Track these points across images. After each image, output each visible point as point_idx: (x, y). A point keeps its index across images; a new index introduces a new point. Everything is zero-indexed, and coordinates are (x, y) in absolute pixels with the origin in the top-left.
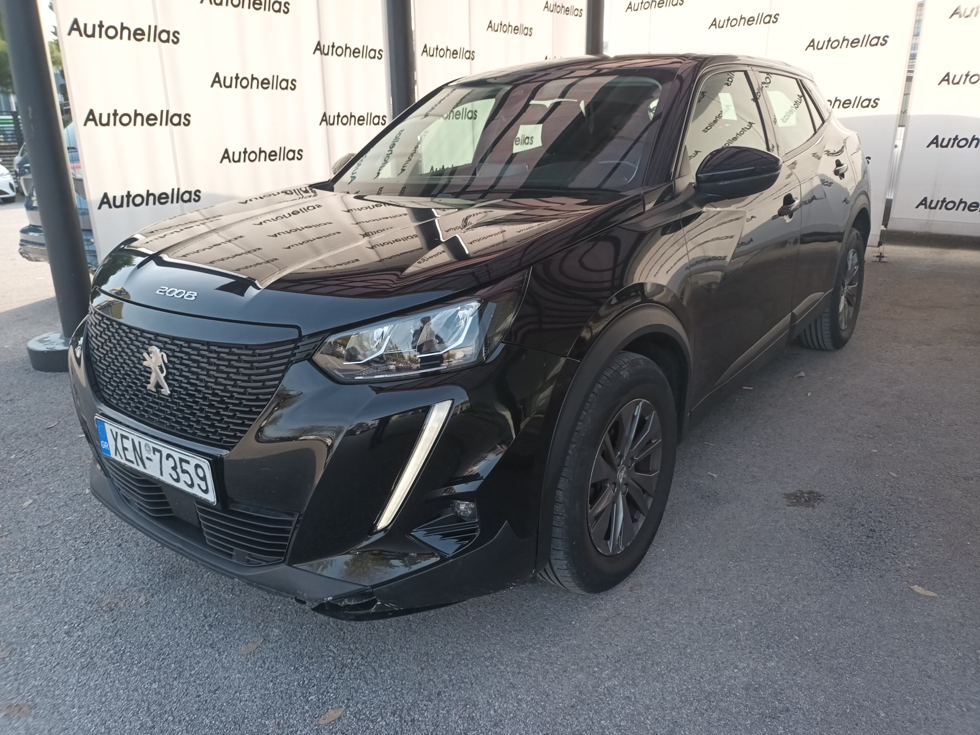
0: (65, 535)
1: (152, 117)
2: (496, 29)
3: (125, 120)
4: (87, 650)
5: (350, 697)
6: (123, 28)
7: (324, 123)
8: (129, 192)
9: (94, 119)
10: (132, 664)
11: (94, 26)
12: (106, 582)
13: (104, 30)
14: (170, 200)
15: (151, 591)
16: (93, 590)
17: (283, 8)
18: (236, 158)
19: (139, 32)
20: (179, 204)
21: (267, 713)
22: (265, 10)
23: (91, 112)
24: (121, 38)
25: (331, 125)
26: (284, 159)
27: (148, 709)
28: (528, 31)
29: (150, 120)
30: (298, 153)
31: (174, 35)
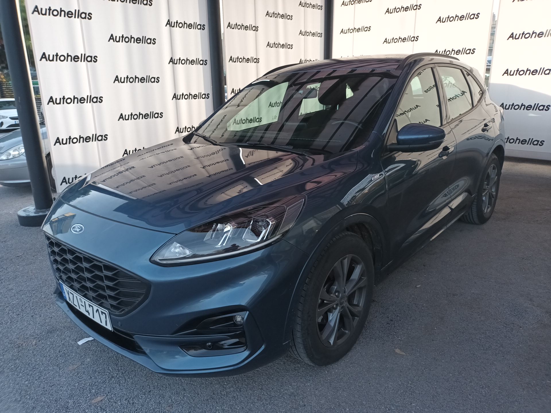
0: (10, 310)
1: (83, 99)
2: (271, 46)
3: (69, 101)
6: (68, 56)
8: (70, 137)
9: (53, 101)
12: (21, 334)
13: (58, 57)
14: (91, 140)
15: (39, 339)
16: (14, 337)
17: (152, 41)
18: (127, 118)
19: (76, 57)
21: (71, 396)
22: (142, 43)
23: (51, 98)
24: (67, 61)
25: (178, 99)
26: (152, 118)
29: (82, 100)
30: (160, 114)
31: (94, 58)
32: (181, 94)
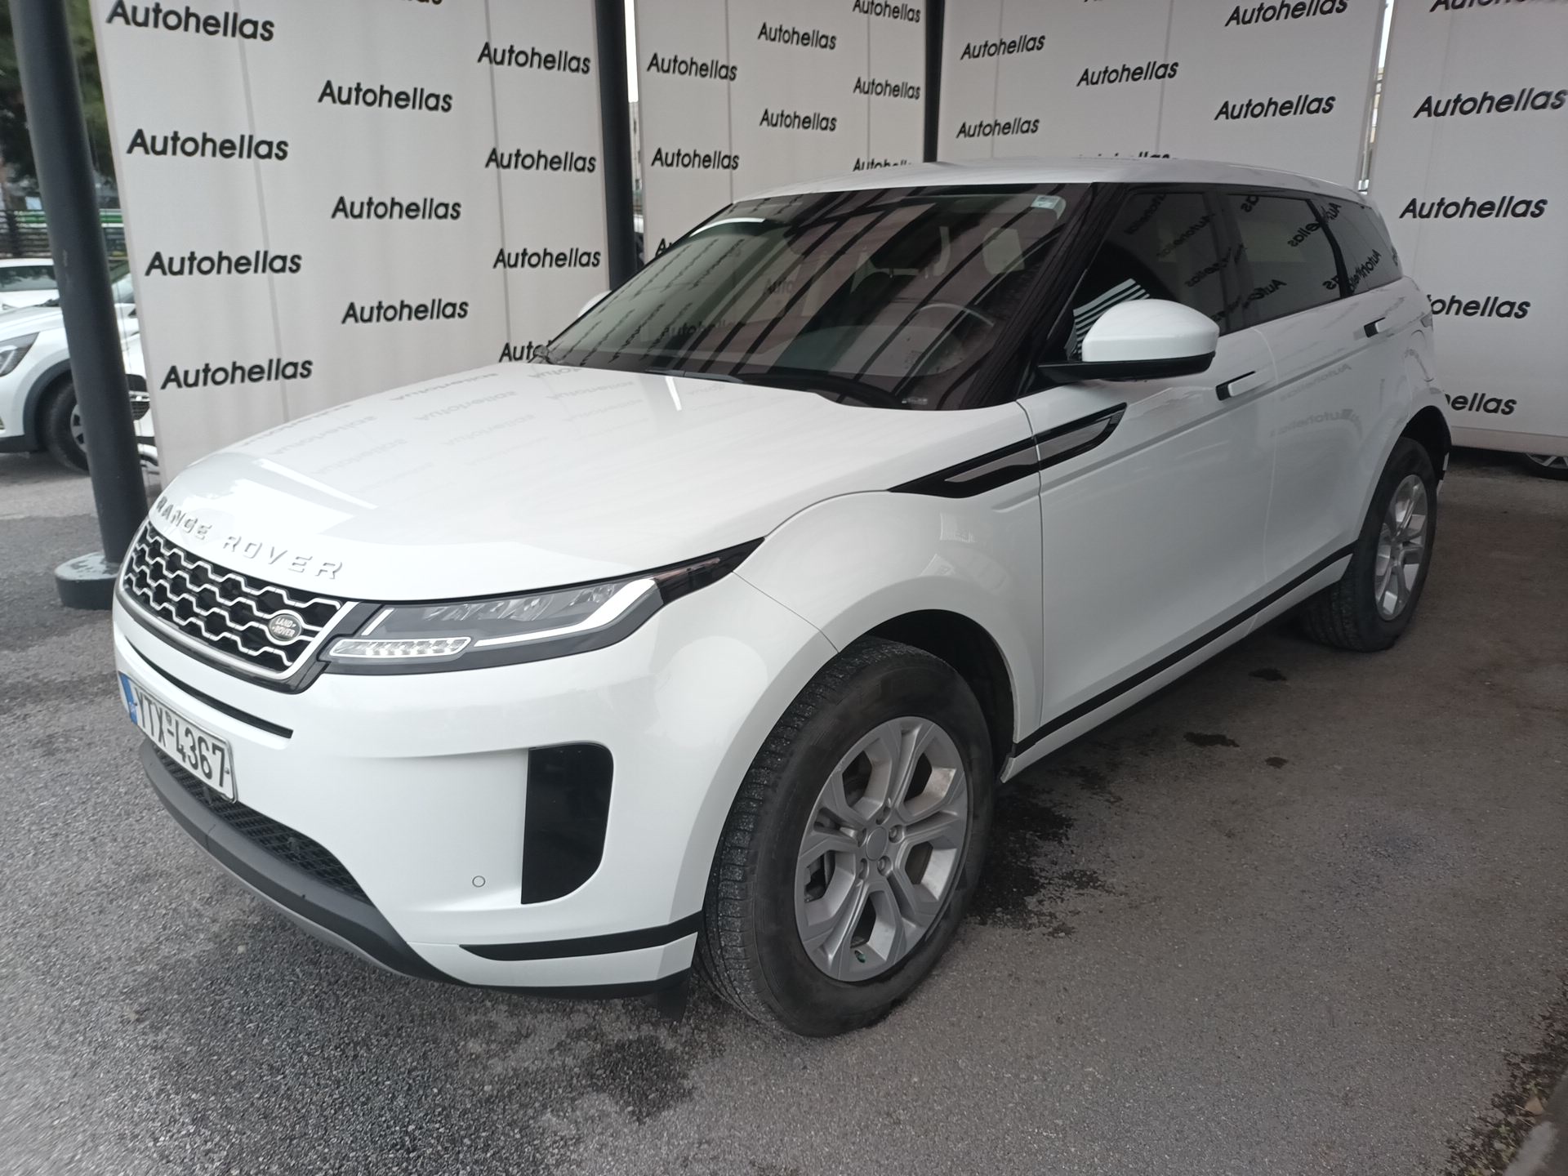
0: (33, 824)
1: (243, 261)
2: (774, 122)
3: (206, 266)
4: (12, 960)
5: (295, 1027)
6: (206, 140)
7: (500, 265)
8: (207, 365)
9: (161, 266)
10: (60, 977)
11: (166, 139)
12: (62, 883)
13: (179, 144)
14: (266, 375)
15: (111, 896)
16: (44, 891)
17: (441, 103)
18: (366, 316)
19: (227, 145)
20: (278, 381)
22: (414, 107)
23: (158, 256)
24: (203, 154)
25: (511, 266)
26: (438, 317)
27: (59, 1028)
28: (826, 125)
29: (241, 265)
30: (461, 308)
31: (279, 146)
32: (521, 251)
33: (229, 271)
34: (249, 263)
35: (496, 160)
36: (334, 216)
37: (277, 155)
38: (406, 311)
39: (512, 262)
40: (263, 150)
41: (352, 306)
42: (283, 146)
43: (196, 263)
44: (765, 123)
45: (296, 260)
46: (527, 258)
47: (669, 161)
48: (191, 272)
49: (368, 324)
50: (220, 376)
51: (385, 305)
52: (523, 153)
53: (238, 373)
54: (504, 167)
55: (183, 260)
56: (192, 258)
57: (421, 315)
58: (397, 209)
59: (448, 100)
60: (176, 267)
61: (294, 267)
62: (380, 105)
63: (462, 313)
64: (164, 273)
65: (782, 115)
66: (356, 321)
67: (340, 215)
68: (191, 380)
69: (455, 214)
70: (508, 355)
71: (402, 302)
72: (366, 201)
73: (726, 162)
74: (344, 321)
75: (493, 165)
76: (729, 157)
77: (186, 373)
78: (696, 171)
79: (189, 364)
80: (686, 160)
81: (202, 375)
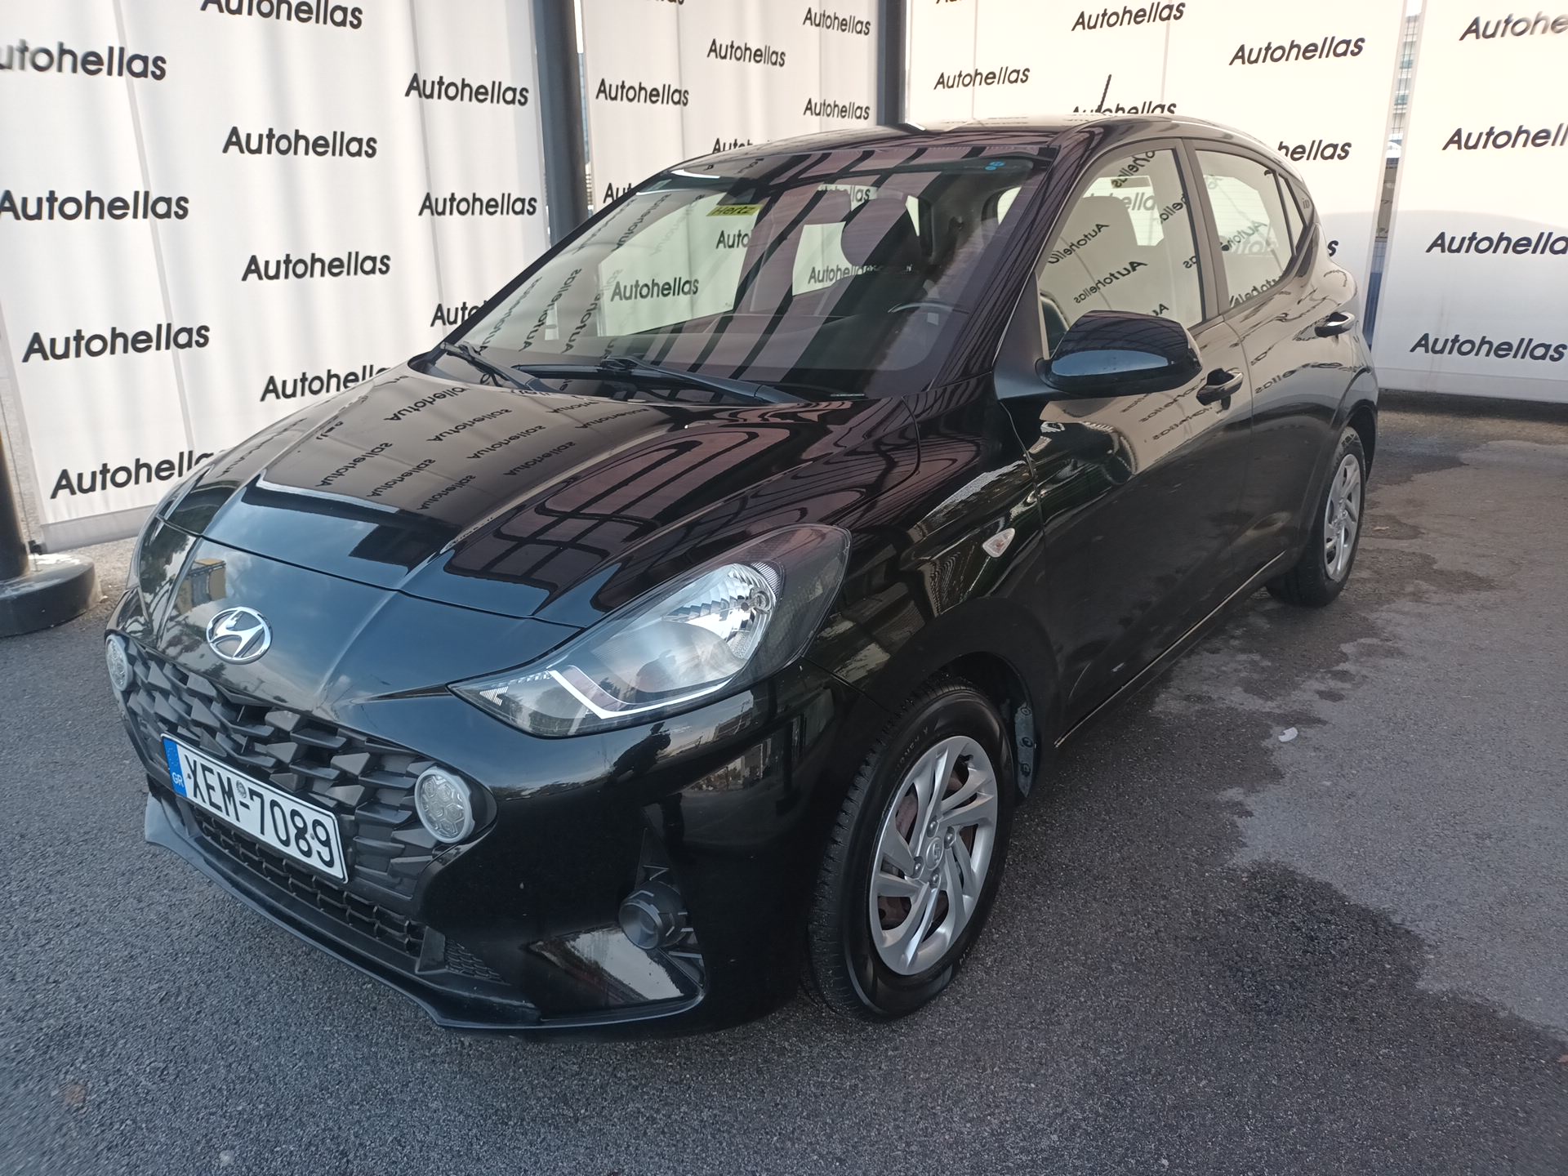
2: (723, 54)
7: (427, 212)
9: (13, 208)
11: (11, 50)
13: (28, 55)
20: (169, 351)
23: (8, 196)
28: (777, 59)
30: (382, 262)
31: (155, 64)
32: (448, 196)
33: (101, 216)
34: (126, 206)
35: (417, 88)
36: (225, 150)
37: (153, 73)
38: (318, 266)
39: (440, 209)
40: (138, 66)
41: (254, 260)
42: (159, 63)
43: (57, 205)
44: (713, 54)
45: (182, 203)
46: (455, 204)
47: (613, 95)
48: (51, 217)
49: (275, 281)
50: (96, 345)
51: (294, 259)
52: (446, 81)
53: (120, 342)
54: (428, 97)
55: (40, 200)
56: (52, 198)
57: (335, 271)
58: (302, 143)
59: (357, 13)
60: (32, 209)
61: (181, 212)
62: (278, 17)
63: (384, 269)
64: (17, 217)
65: (732, 47)
66: (260, 278)
67: (234, 149)
68: (60, 350)
69: (370, 151)
70: (442, 318)
71: (313, 255)
72: (265, 132)
73: (676, 97)
74: (245, 278)
75: (414, 93)
76: (680, 92)
77: (53, 341)
78: (642, 107)
79: (57, 330)
80: (631, 94)
81: (73, 344)
